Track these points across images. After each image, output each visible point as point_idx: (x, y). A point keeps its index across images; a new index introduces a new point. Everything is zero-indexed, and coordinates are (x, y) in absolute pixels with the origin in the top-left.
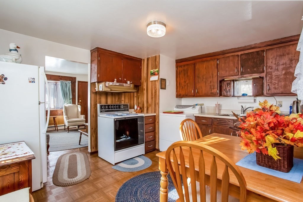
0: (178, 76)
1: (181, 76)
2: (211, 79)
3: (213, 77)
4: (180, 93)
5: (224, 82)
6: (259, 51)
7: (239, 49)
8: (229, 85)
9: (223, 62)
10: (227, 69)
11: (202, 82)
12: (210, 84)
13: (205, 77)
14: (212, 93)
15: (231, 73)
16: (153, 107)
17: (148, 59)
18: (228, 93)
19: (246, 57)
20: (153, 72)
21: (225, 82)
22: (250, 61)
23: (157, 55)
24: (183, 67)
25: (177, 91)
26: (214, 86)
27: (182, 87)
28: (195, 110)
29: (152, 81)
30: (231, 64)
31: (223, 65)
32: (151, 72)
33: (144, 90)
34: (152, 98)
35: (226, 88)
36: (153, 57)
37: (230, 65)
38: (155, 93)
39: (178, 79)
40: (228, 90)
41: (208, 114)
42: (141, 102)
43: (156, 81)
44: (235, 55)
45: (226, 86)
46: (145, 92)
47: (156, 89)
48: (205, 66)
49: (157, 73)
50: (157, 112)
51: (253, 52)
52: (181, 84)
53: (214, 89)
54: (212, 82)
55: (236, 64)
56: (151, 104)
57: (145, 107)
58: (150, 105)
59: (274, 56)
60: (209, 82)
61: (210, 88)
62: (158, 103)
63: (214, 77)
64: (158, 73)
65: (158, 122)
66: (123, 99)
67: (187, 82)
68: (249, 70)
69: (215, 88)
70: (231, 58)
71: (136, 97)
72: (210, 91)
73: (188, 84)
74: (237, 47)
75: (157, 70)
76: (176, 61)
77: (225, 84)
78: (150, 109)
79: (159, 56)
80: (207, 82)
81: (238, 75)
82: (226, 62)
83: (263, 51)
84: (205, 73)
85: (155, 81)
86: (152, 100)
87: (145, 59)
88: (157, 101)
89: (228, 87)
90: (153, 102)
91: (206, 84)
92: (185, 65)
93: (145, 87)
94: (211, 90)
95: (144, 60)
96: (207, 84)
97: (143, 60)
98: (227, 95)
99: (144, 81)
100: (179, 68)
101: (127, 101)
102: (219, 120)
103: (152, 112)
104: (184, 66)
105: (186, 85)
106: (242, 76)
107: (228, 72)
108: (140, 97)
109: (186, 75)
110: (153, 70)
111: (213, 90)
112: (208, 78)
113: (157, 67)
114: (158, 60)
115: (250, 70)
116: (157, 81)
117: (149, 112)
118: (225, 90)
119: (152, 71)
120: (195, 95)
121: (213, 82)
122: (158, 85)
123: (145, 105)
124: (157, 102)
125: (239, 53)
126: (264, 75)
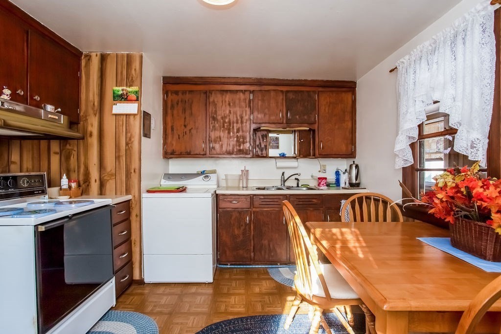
0: (169, 111)
1: (175, 112)
2: (239, 125)
3: (242, 122)
4: (174, 147)
5: (256, 132)
6: (309, 91)
7: (285, 82)
8: (265, 138)
9: (260, 98)
10: (266, 111)
11: (222, 129)
12: (237, 134)
13: (227, 120)
15: (273, 118)
16: (121, 179)
17: (103, 58)
18: (264, 152)
19: (294, 97)
20: (121, 93)
21: (259, 132)
22: (299, 104)
23: (135, 53)
24: (180, 94)
25: (165, 143)
26: (244, 138)
27: (179, 135)
28: (209, 183)
29: (116, 115)
30: (273, 104)
31: (260, 103)
32: (114, 93)
33: (91, 135)
34: (118, 158)
35: (260, 143)
36: (123, 55)
37: (271, 105)
38: (127, 144)
39: (169, 119)
40: (263, 146)
41: (227, 188)
42: (79, 167)
43: (132, 117)
44: (278, 90)
45: (260, 140)
46: (94, 141)
47: (129, 135)
48: (227, 99)
49: (134, 97)
50: (135, 191)
51: (303, 91)
52: (175, 129)
53: (244, 143)
54: (241, 131)
55: (279, 104)
56: (113, 171)
57: (93, 181)
58: (112, 175)
59: (327, 103)
60: (235, 131)
61: (238, 141)
62: (137, 171)
63: (245, 121)
64: (138, 98)
65: (137, 216)
66: (15, 157)
67: (189, 128)
68: (297, 117)
69: (246, 142)
70: (272, 94)
71: (56, 153)
72: (238, 147)
73: (192, 131)
74: (281, 78)
75: (134, 89)
76: (164, 78)
77: (259, 137)
78: (110, 186)
79: (141, 57)
80: (231, 130)
81: (283, 123)
82: (265, 98)
83: (314, 92)
84: (228, 112)
85: (127, 115)
86: (119, 162)
87: (93, 55)
88: (135, 165)
89: (263, 140)
90: (120, 168)
91: (229, 133)
92: (186, 91)
93: (94, 129)
94: (240, 146)
95: (89, 57)
96: (231, 133)
97: (86, 56)
98: (262, 154)
99: (91, 112)
100: (171, 95)
101: (27, 163)
102: (262, 197)
103: (118, 193)
104: (184, 92)
105: (188, 132)
106: (288, 124)
107: (267, 116)
108: (75, 153)
109: (188, 112)
110: (120, 88)
111: (242, 145)
112: (233, 123)
113: (132, 81)
114: (136, 65)
115: (299, 117)
116: (134, 115)
117: (108, 192)
118: (258, 145)
119: (119, 90)
120: (208, 152)
121: (243, 131)
122: (136, 126)
123: (94, 174)
124: (133, 167)
125: (284, 89)
126: (316, 127)
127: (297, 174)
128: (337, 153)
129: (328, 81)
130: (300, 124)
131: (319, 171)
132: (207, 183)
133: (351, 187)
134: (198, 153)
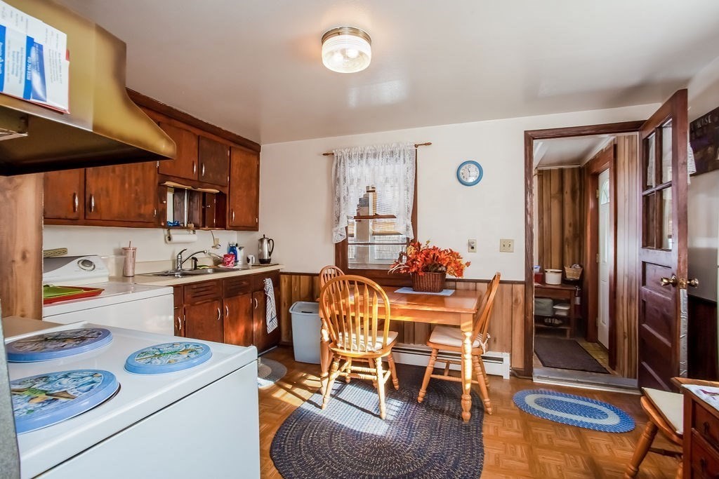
2: (140, 173)
3: (143, 169)
6: (222, 144)
7: (199, 123)
11: (111, 174)
12: (137, 187)
14: (140, 215)
19: (208, 146)
22: (213, 157)
30: (185, 150)
37: (183, 151)
44: (191, 132)
51: (217, 142)
53: (145, 204)
59: (238, 163)
60: (133, 181)
62: (31, 256)
63: (148, 168)
70: (184, 135)
72: (137, 210)
80: (127, 179)
83: (227, 146)
88: (24, 242)
91: (123, 184)
94: (140, 207)
96: (127, 186)
102: (195, 287)
106: (201, 183)
107: (177, 167)
111: (143, 207)
125: (198, 132)
126: (226, 191)
127: (203, 252)
128: (245, 225)
129: (239, 137)
130: (212, 185)
131: (213, 247)
132: (92, 273)
133: (262, 263)
134: (63, 217)
